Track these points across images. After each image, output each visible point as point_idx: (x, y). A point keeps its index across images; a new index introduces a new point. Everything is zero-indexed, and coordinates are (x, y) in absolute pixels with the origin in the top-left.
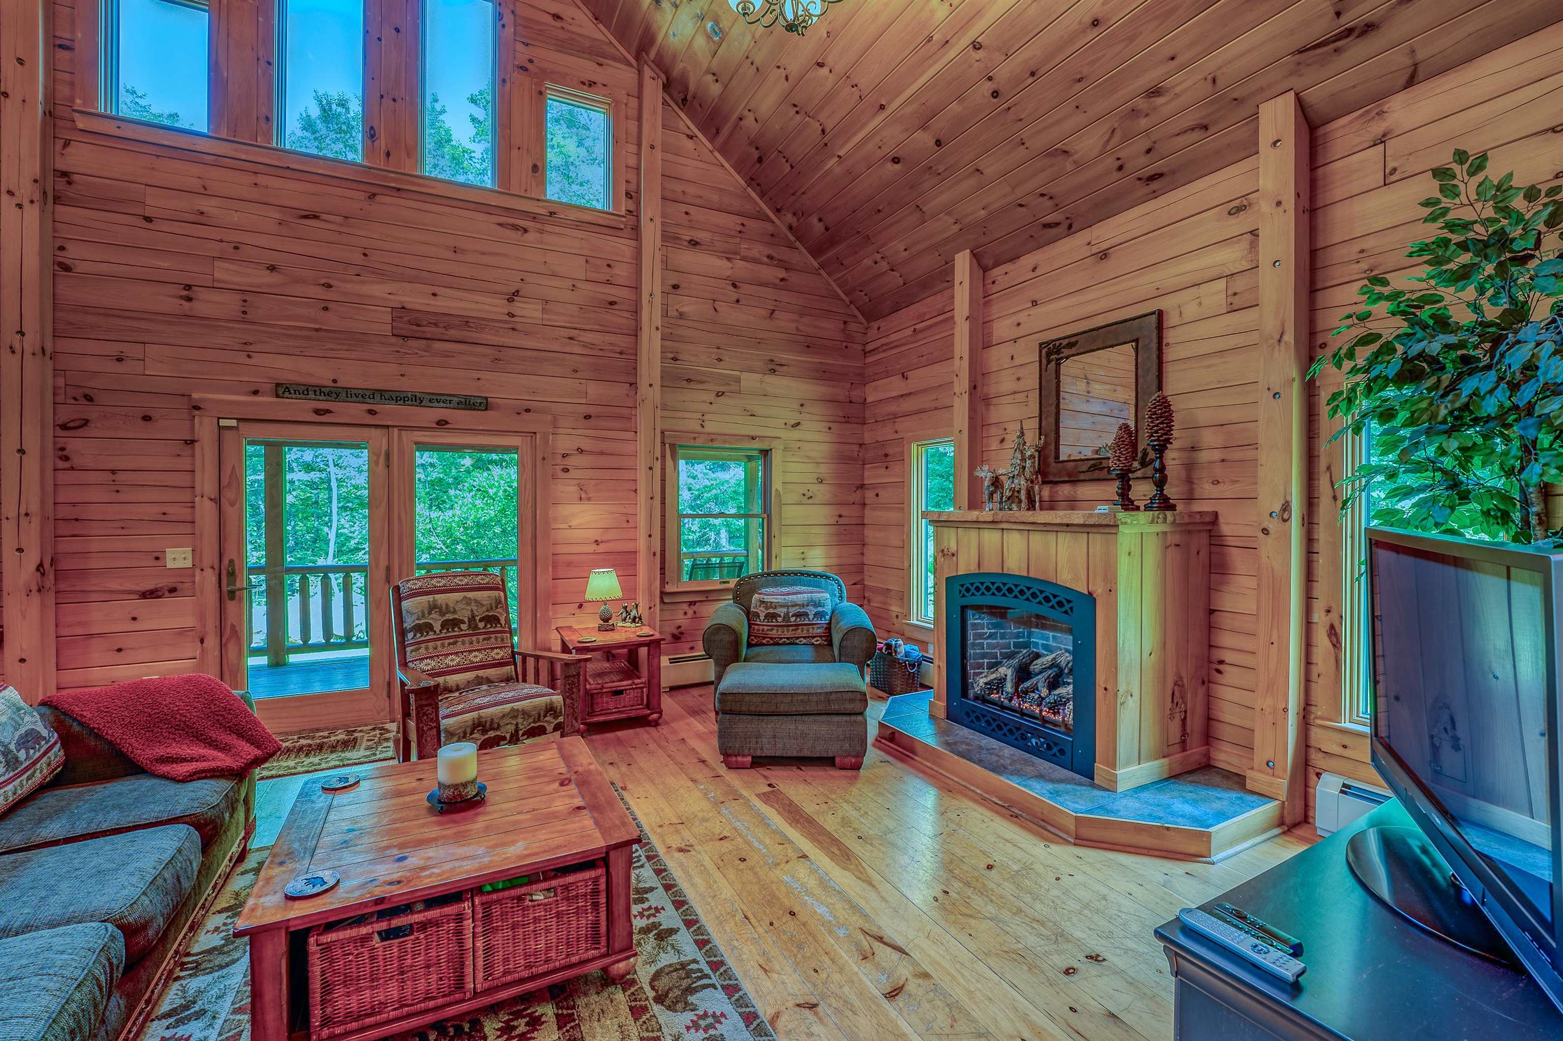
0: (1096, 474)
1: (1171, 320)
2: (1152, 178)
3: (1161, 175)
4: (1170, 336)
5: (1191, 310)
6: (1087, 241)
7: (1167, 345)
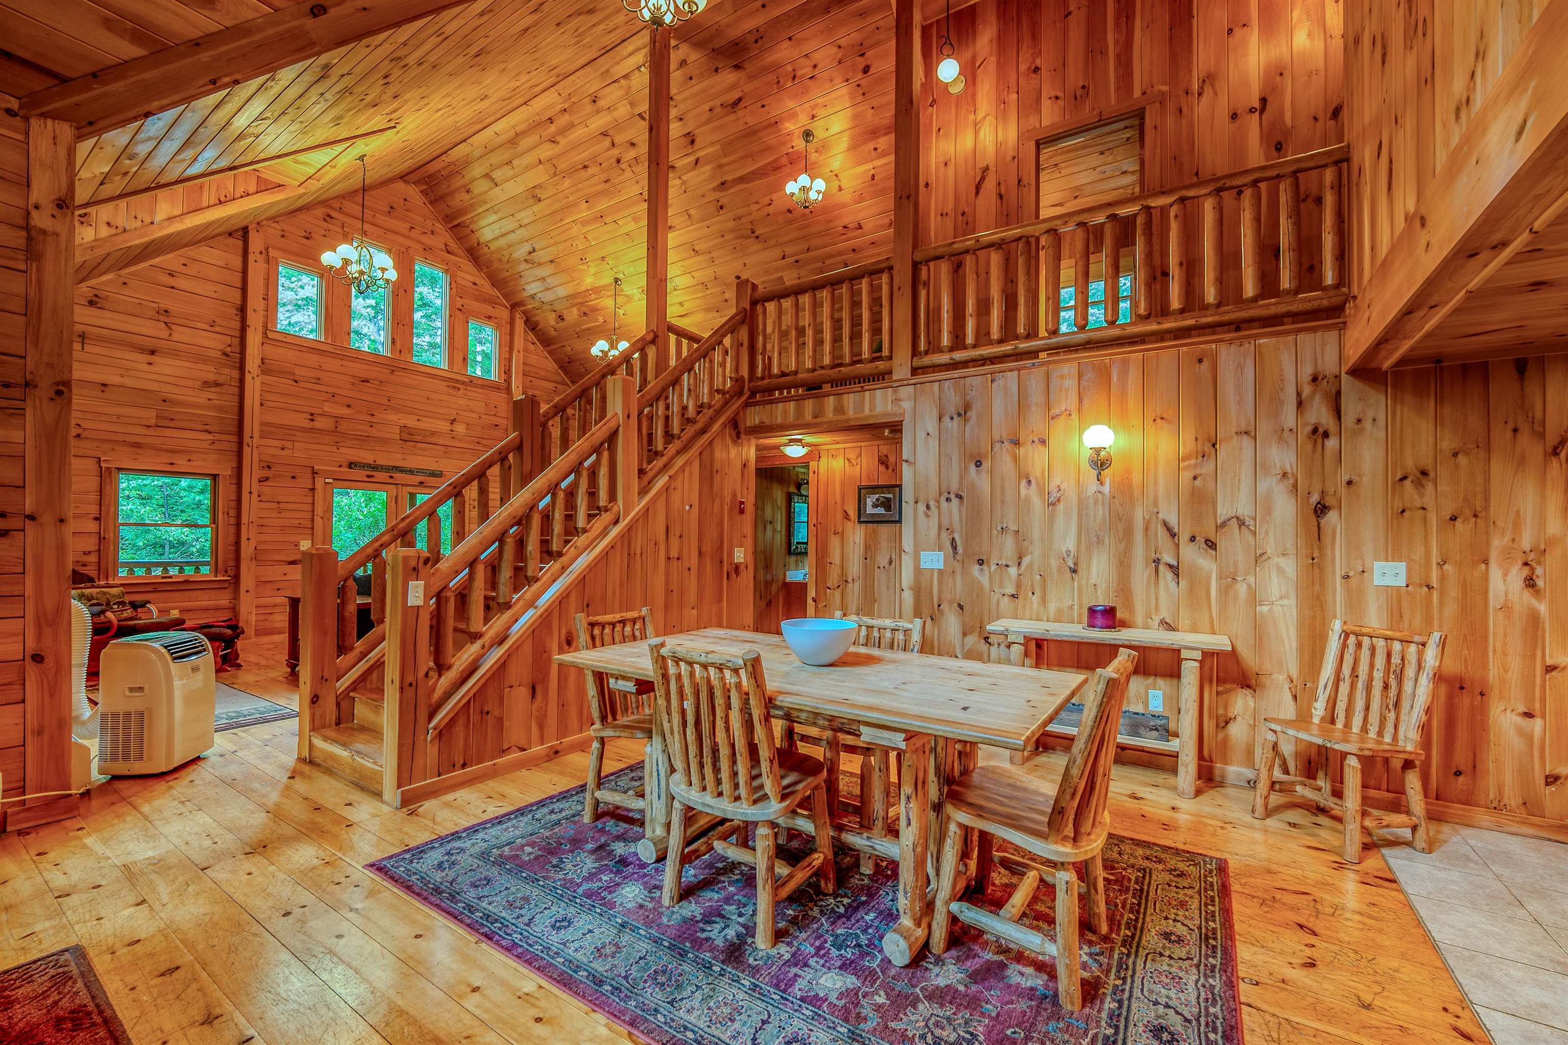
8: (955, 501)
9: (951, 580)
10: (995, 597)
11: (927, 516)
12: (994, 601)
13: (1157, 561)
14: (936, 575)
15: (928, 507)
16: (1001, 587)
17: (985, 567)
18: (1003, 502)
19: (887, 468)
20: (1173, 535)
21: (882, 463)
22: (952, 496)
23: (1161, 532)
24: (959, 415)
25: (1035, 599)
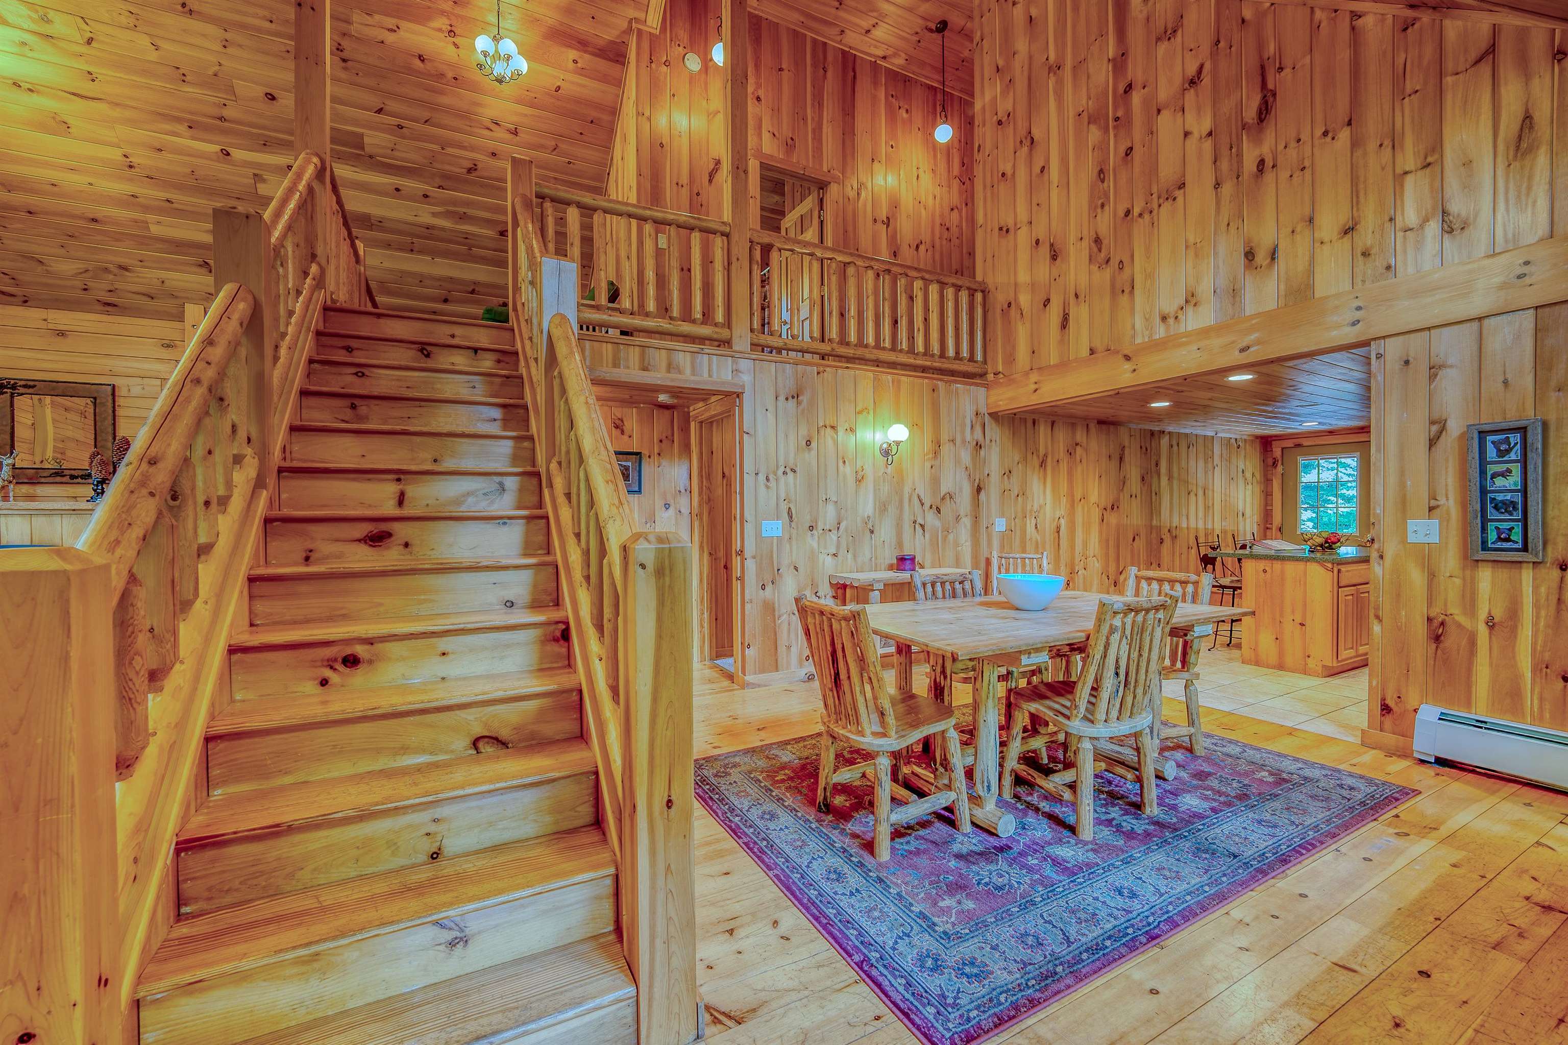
0: (58, 479)
1: (122, 392)
2: (109, 304)
3: (115, 306)
4: (120, 401)
5: (136, 391)
6: (45, 317)
7: (119, 406)
8: (791, 474)
9: (788, 546)
10: (821, 557)
11: (767, 487)
12: (821, 561)
13: (915, 522)
14: (775, 541)
15: (768, 479)
16: (825, 548)
17: (814, 532)
18: (826, 477)
19: (623, 432)
20: (922, 504)
21: (617, 427)
22: (788, 470)
23: (916, 501)
24: (793, 397)
25: (850, 556)
